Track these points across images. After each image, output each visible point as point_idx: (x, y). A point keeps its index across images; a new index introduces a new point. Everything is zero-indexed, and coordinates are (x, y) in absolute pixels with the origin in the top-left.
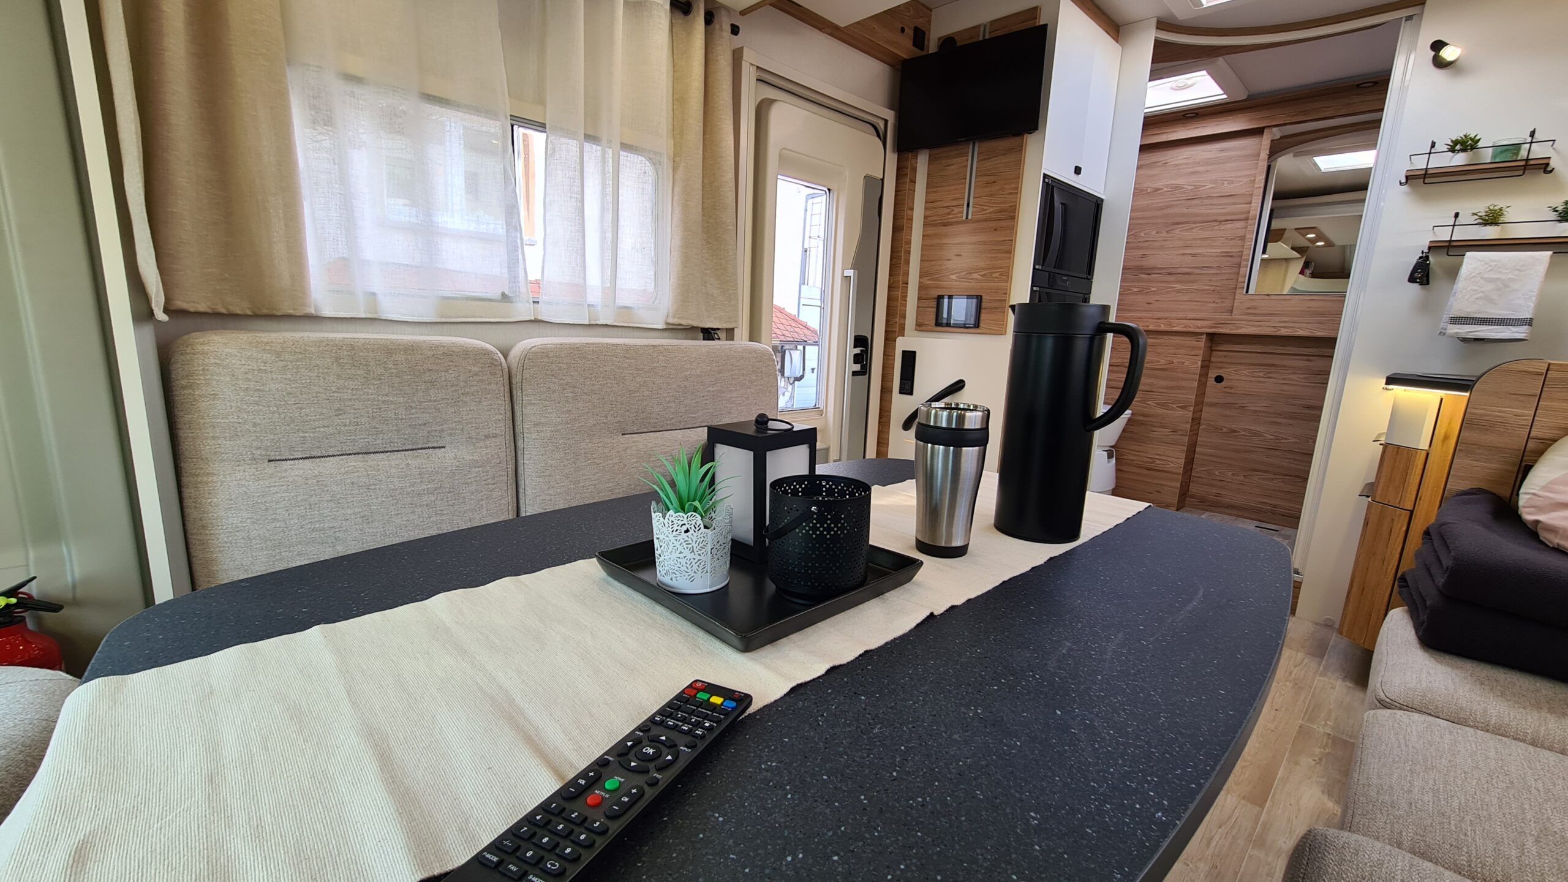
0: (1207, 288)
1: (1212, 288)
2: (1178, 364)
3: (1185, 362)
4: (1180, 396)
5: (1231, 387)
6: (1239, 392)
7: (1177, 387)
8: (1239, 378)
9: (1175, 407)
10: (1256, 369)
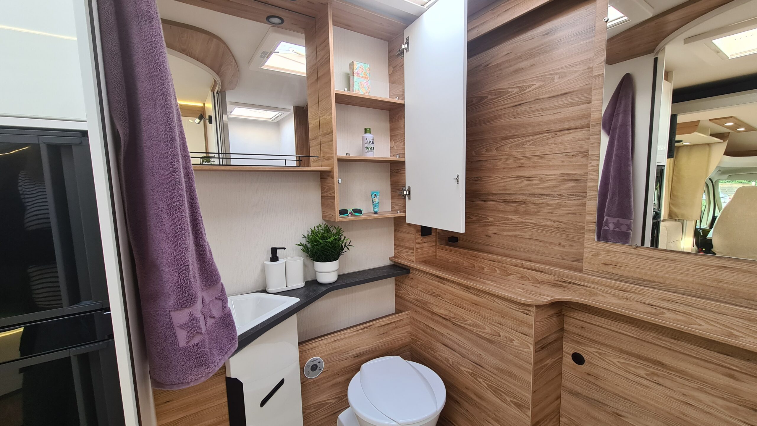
0: (548, 223)
1: (555, 225)
2: (505, 339)
3: (514, 340)
4: (513, 387)
5: (597, 378)
6: (609, 388)
7: (509, 372)
8: (607, 367)
9: (509, 400)
10: (631, 361)
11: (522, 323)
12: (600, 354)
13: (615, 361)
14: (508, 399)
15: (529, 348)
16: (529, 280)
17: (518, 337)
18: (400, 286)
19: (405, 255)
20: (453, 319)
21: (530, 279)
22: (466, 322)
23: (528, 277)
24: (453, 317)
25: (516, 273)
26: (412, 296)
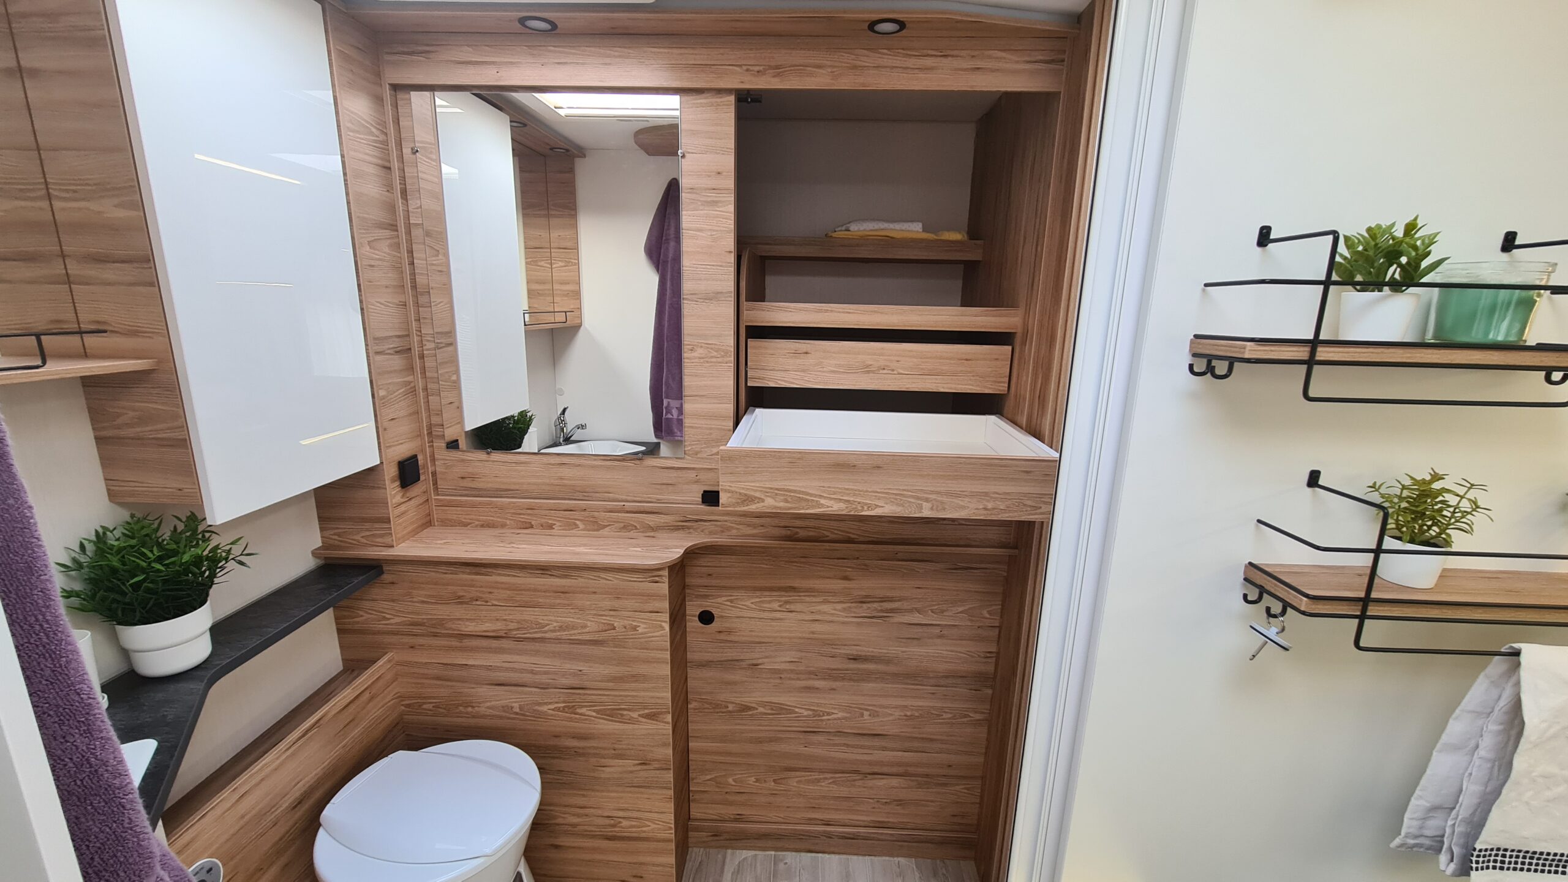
2: (624, 630)
3: (639, 626)
4: (642, 694)
5: (729, 632)
6: (744, 639)
7: (633, 676)
8: (741, 614)
9: (636, 717)
10: (765, 596)
11: (651, 596)
12: (731, 601)
13: (748, 603)
14: (635, 715)
15: (663, 628)
16: (636, 529)
17: (644, 619)
18: (351, 608)
19: (362, 537)
20: (515, 633)
21: (638, 527)
22: (546, 629)
23: (635, 524)
24: (516, 627)
25: (614, 522)
26: (398, 618)
